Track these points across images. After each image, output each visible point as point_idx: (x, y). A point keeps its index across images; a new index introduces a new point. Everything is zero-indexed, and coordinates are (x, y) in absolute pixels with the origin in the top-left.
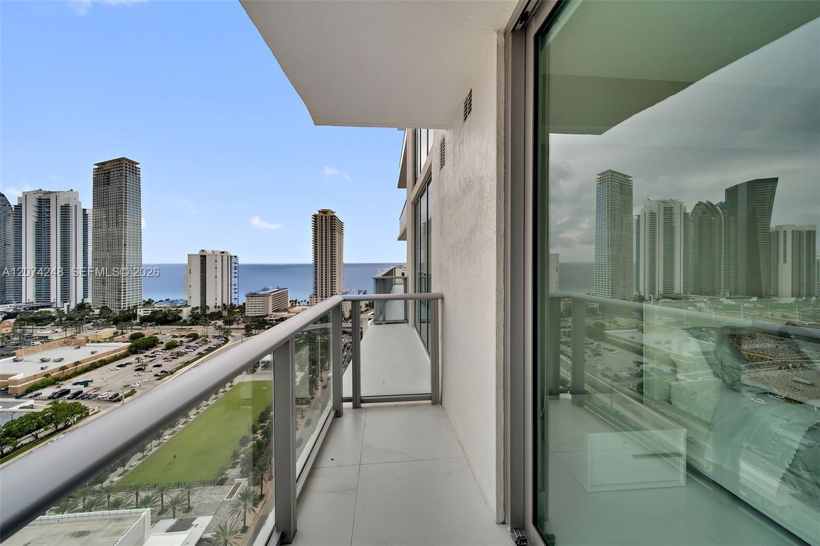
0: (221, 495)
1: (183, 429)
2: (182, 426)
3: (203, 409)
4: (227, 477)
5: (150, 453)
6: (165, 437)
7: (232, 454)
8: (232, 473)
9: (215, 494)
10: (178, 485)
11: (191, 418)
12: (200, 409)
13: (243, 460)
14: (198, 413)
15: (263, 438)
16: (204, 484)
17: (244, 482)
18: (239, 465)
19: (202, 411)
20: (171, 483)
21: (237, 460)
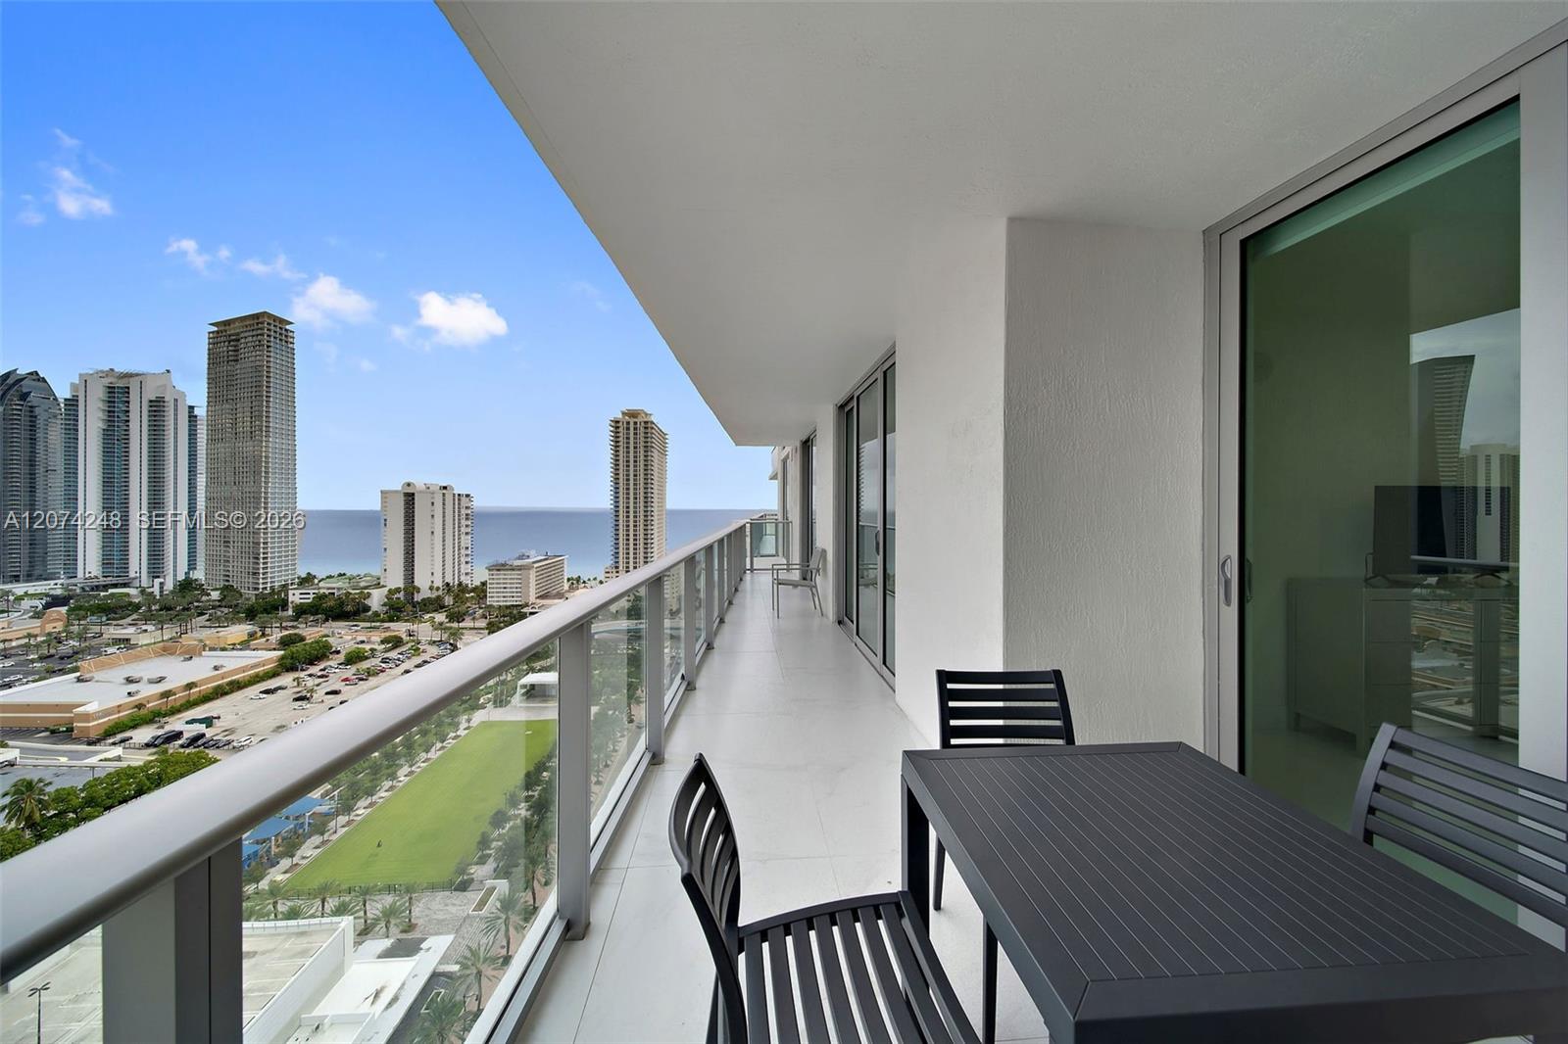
0: (462, 905)
1: (388, 800)
2: (386, 794)
3: (419, 767)
4: (473, 879)
5: (335, 837)
6: (359, 812)
7: (478, 839)
8: (478, 872)
9: (454, 905)
10: (390, 889)
11: (400, 781)
12: (416, 766)
13: (499, 849)
14: (411, 773)
15: (532, 816)
16: (433, 887)
17: (502, 886)
18: (491, 859)
19: (419, 770)
20: (377, 885)
21: (488, 852)
